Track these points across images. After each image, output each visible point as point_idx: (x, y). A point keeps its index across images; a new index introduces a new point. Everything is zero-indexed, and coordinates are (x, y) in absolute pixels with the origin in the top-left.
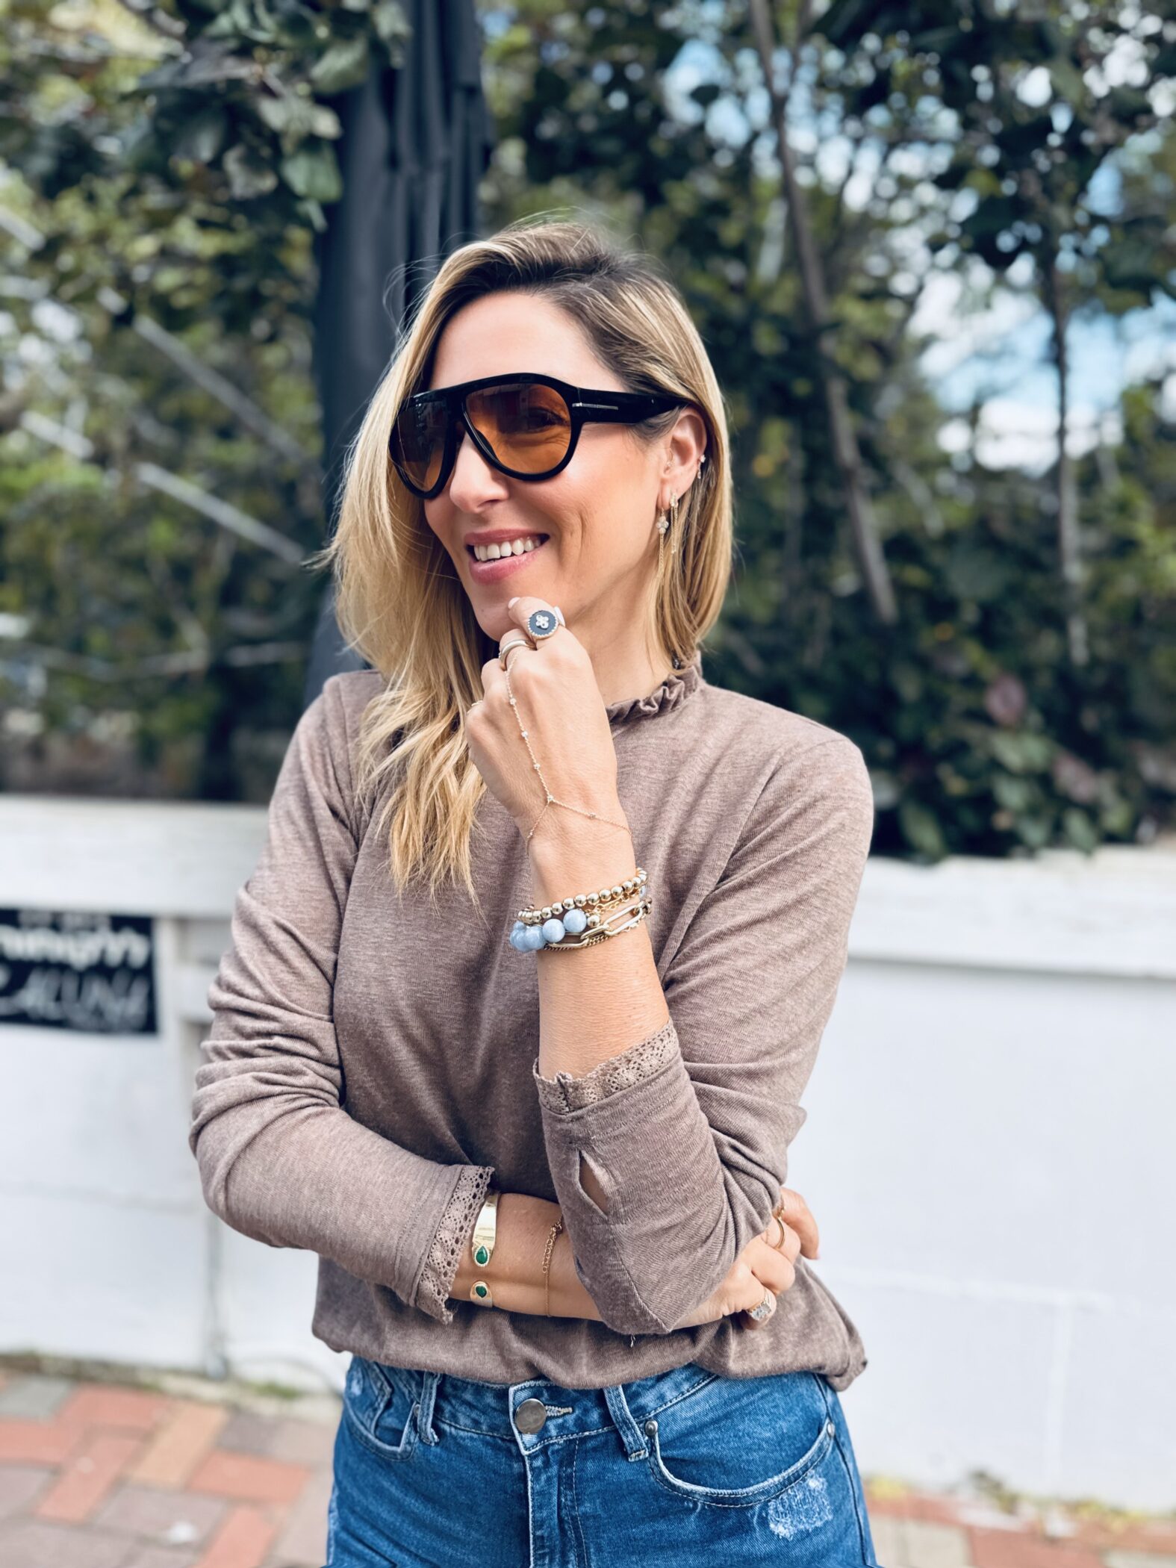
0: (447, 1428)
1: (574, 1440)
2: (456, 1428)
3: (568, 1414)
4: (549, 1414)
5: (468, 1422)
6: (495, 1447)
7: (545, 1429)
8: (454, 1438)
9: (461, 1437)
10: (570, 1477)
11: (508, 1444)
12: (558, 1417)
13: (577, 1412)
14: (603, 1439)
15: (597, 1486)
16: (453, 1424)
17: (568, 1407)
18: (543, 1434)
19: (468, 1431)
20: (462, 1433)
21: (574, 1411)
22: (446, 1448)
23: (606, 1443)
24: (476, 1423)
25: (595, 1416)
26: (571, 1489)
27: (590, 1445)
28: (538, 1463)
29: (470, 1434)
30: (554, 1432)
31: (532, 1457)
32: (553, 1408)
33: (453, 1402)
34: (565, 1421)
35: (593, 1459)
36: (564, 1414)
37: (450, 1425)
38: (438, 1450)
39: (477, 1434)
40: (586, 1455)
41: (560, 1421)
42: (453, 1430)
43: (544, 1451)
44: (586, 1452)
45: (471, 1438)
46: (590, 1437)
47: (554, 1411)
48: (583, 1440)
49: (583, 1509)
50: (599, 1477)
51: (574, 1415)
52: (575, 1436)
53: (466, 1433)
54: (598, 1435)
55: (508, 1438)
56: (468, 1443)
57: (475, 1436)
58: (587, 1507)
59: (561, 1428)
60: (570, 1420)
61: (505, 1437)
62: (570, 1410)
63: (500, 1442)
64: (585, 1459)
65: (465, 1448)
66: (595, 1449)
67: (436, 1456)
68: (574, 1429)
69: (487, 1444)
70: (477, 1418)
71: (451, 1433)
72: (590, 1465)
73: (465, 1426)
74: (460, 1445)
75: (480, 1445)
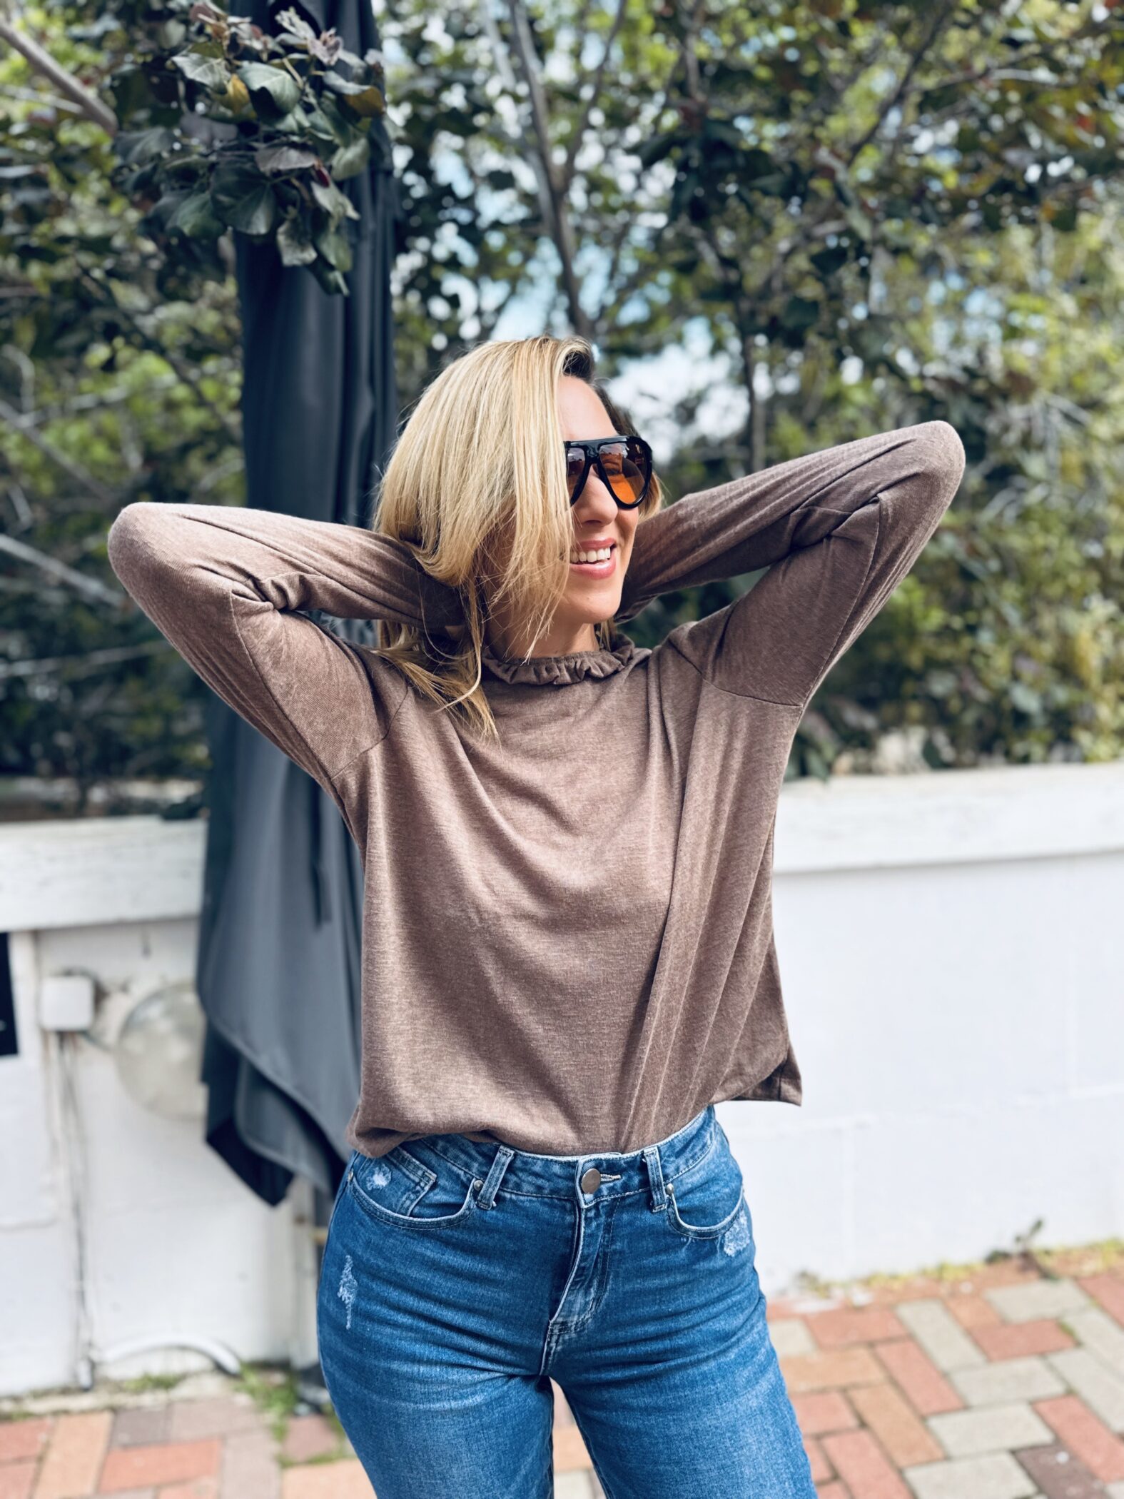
0: (509, 1196)
1: (618, 1198)
2: (517, 1194)
3: (617, 1180)
4: (604, 1180)
5: (532, 1189)
8: (513, 1202)
9: (521, 1201)
10: (609, 1225)
11: (564, 1202)
12: (609, 1182)
13: (624, 1178)
15: (627, 1230)
16: (516, 1192)
17: (617, 1175)
19: (529, 1196)
20: (521, 1198)
21: (622, 1178)
22: (503, 1211)
24: (539, 1188)
27: (629, 1201)
28: (592, 1214)
29: (530, 1198)
32: (607, 1176)
33: (521, 1175)
34: (615, 1185)
35: (628, 1211)
36: (615, 1180)
37: (512, 1193)
38: (494, 1213)
39: (538, 1197)
40: (625, 1208)
42: (514, 1196)
47: (607, 1178)
49: (614, 1247)
50: (630, 1223)
51: (622, 1181)
52: (619, 1195)
53: (527, 1198)
54: (635, 1194)
55: (566, 1198)
57: (535, 1199)
58: (618, 1246)
61: (564, 1197)
63: (556, 1201)
64: (622, 1212)
67: (491, 1218)
68: (620, 1191)
70: (545, 1184)
71: (511, 1199)
72: (625, 1217)
73: (528, 1191)
74: (519, 1207)
75: (537, 1205)
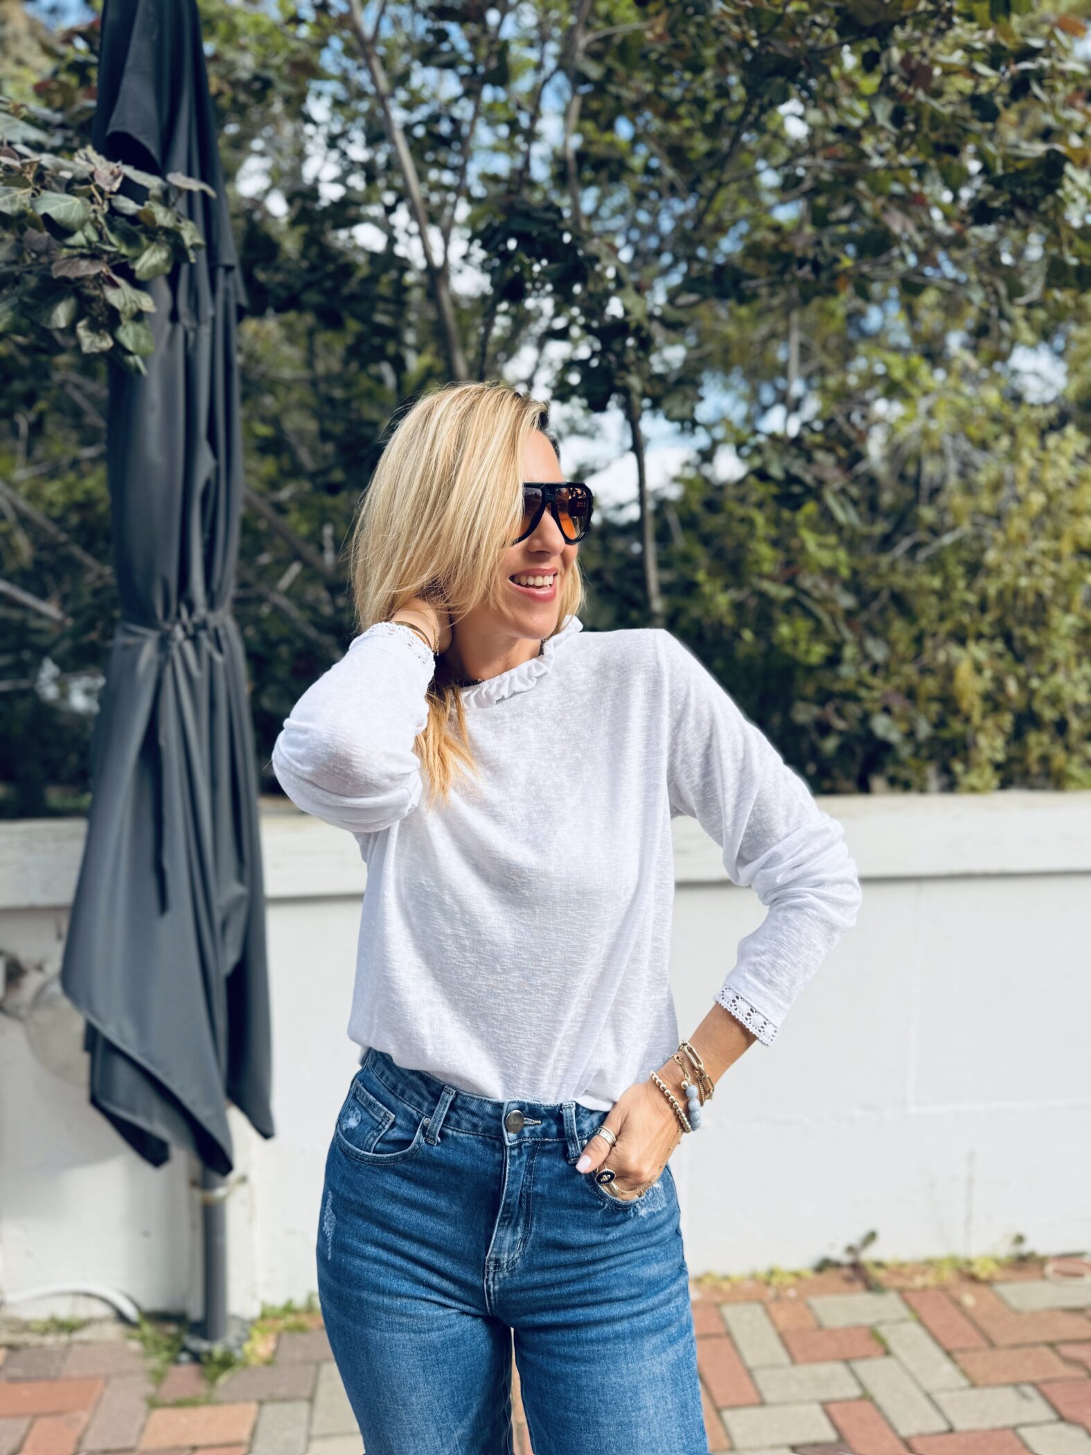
0: (450, 1132)
1: (539, 1142)
2: (457, 1132)
3: (539, 1125)
4: (526, 1122)
5: (469, 1126)
7: (522, 1132)
8: (454, 1138)
9: (462, 1138)
10: (531, 1166)
11: (494, 1141)
12: (532, 1125)
13: (544, 1124)
14: (555, 1145)
15: (547, 1175)
16: (456, 1129)
17: (538, 1120)
18: (520, 1135)
19: (467, 1133)
20: (461, 1135)
21: (541, 1123)
22: (446, 1146)
23: (556, 1149)
24: (475, 1126)
26: (531, 1174)
27: (547, 1147)
30: (527, 1134)
31: (512, 1148)
32: (529, 1118)
33: (460, 1112)
34: (536, 1129)
35: (548, 1157)
36: (536, 1125)
37: (453, 1130)
38: (439, 1148)
39: (473, 1134)
40: (544, 1153)
41: (532, 1128)
42: (455, 1133)
43: (519, 1146)
44: (544, 1151)
45: (468, 1138)
46: (548, 1143)
47: (530, 1121)
48: (544, 1143)
50: (549, 1169)
51: (541, 1127)
52: (540, 1139)
53: (465, 1135)
54: (553, 1142)
55: (496, 1135)
56: (465, 1141)
57: (472, 1136)
61: (493, 1137)
63: (488, 1139)
64: (543, 1156)
65: (463, 1145)
66: (549, 1151)
67: (436, 1152)
68: (540, 1135)
70: (476, 1123)
71: (452, 1135)
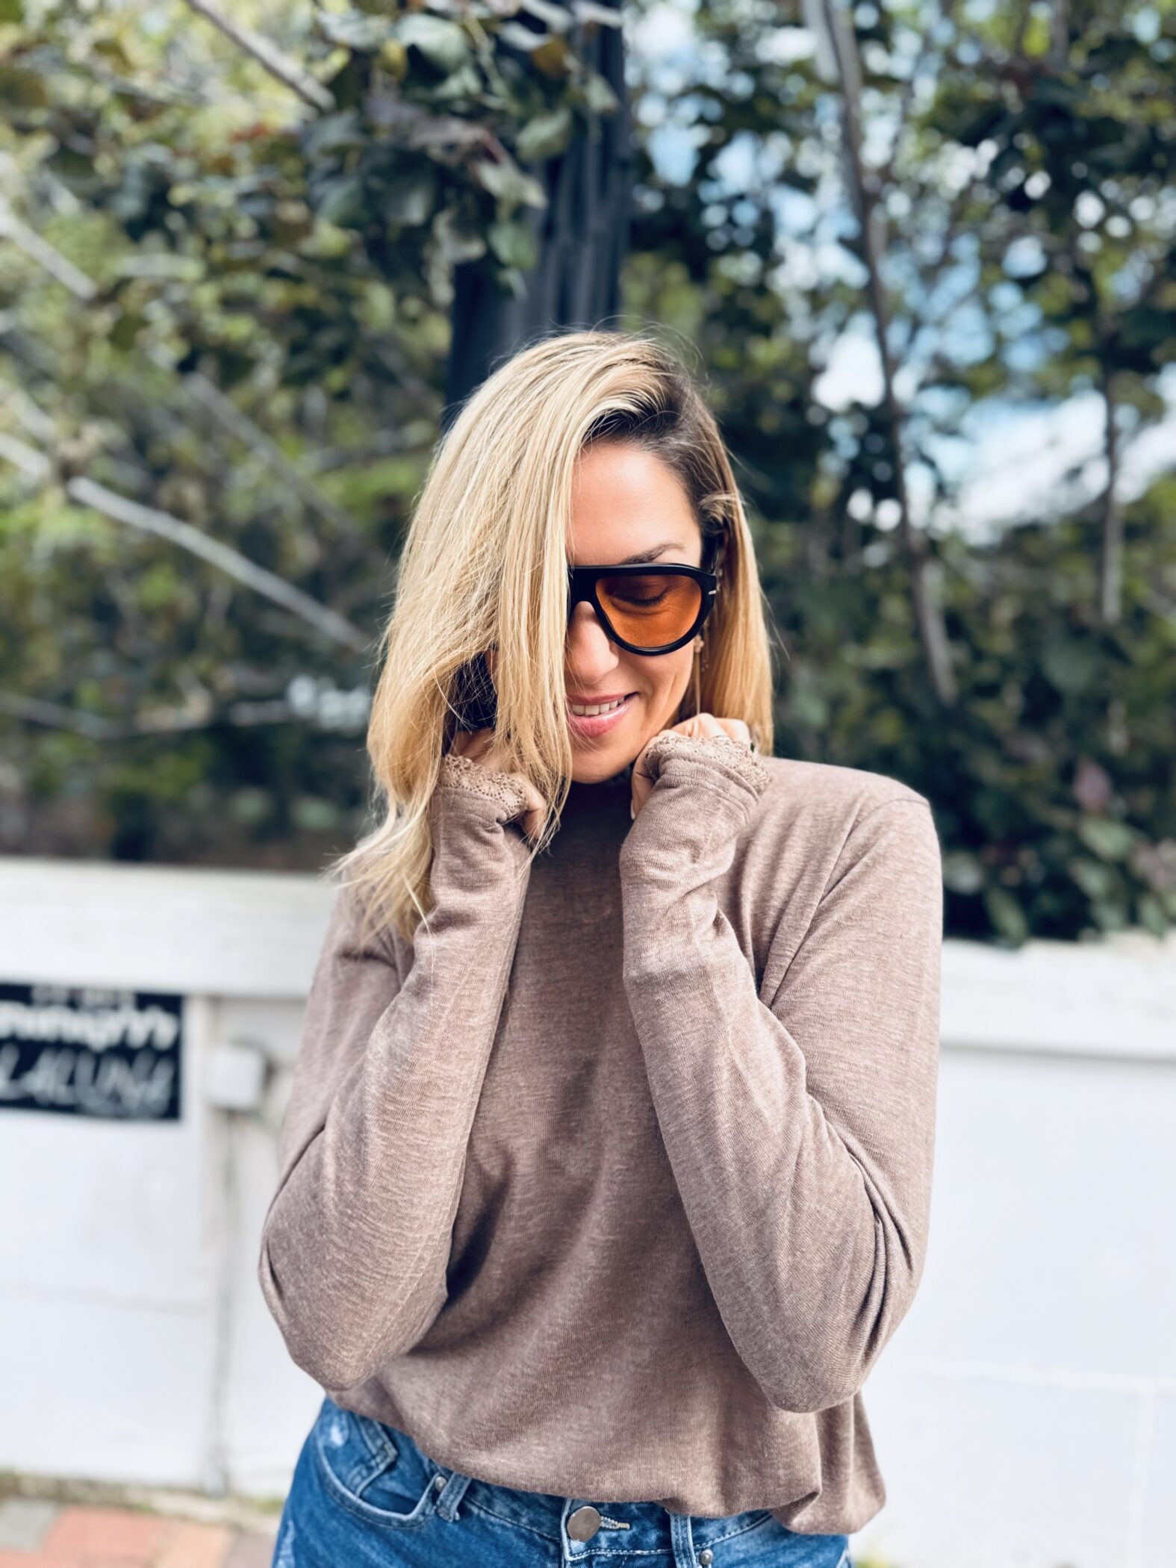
0: (475, 1510)
1: (624, 1556)
2: (486, 1512)
3: (626, 1530)
4: (603, 1525)
5: (506, 1511)
6: (530, 1541)
7: (595, 1540)
9: (492, 1524)
11: (547, 1543)
12: (612, 1530)
13: (634, 1529)
14: (654, 1560)
16: (485, 1508)
17: (625, 1522)
18: (592, 1543)
19: (500, 1519)
20: (492, 1519)
21: (631, 1528)
22: (467, 1529)
23: (655, 1564)
24: (516, 1513)
25: (653, 1537)
27: (639, 1562)
29: (502, 1522)
30: (604, 1544)
31: (575, 1564)
32: (609, 1520)
34: (619, 1536)
36: (620, 1529)
37: (480, 1508)
38: (456, 1528)
39: (511, 1523)
41: (614, 1534)
42: (482, 1514)
43: (590, 1560)
45: (503, 1527)
46: (641, 1556)
47: (611, 1523)
48: (632, 1558)
51: (630, 1533)
52: (625, 1552)
53: (498, 1520)
54: (651, 1556)
55: (549, 1537)
56: (499, 1531)
57: (509, 1525)
59: (614, 1542)
60: (625, 1536)
61: (545, 1535)
62: (627, 1526)
63: (537, 1537)
65: (493, 1535)
67: (452, 1534)
68: (627, 1546)
69: (521, 1536)
70: (518, 1509)
71: (478, 1516)
73: (501, 1513)
74: (487, 1530)
75: (512, 1535)
